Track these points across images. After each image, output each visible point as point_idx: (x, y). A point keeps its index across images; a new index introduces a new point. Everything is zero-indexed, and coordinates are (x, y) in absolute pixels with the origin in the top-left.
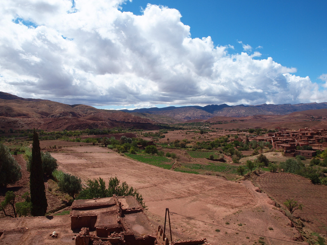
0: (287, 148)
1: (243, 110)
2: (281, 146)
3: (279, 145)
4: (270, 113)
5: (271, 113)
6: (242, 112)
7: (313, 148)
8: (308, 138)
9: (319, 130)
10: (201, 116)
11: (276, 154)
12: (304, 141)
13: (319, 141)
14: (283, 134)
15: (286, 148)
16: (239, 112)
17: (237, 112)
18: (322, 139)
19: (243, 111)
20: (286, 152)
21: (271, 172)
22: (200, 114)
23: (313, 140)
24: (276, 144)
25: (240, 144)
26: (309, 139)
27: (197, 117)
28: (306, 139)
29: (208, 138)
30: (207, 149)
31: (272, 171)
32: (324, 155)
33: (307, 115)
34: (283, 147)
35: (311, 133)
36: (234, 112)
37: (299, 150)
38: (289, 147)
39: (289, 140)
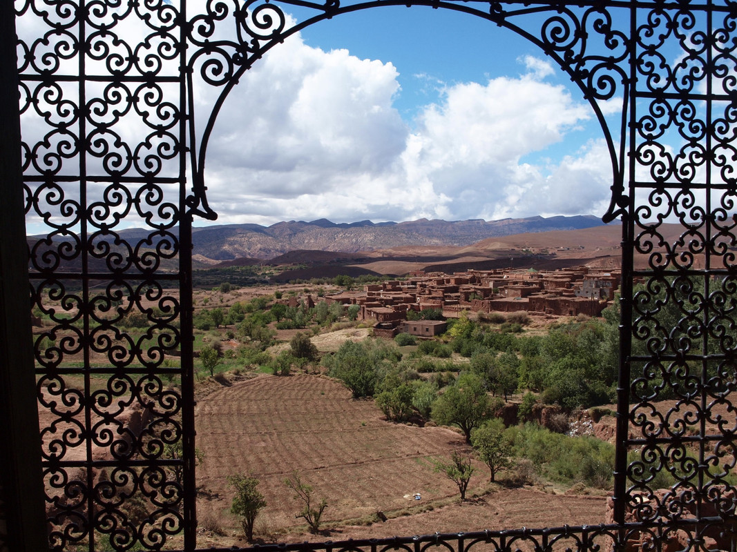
0: (385, 317)
1: (369, 235)
2: (374, 313)
3: (370, 311)
4: (435, 241)
5: (437, 241)
6: (366, 240)
7: (445, 314)
8: (444, 292)
9: (483, 273)
10: (260, 249)
11: (354, 334)
12: (433, 298)
13: (467, 296)
14: (403, 284)
15: (383, 317)
16: (360, 239)
17: (354, 240)
18: (475, 292)
19: (367, 238)
20: (379, 326)
21: (274, 374)
22: (259, 246)
23: (456, 296)
24: (366, 309)
25: (286, 314)
26: (445, 294)
27: (249, 254)
28: (441, 292)
29: (229, 300)
30: (200, 329)
31: (279, 371)
32: (458, 328)
33: (516, 246)
34: (378, 314)
35: (456, 279)
36: (346, 241)
37: (411, 319)
38: (390, 314)
39: (402, 298)
